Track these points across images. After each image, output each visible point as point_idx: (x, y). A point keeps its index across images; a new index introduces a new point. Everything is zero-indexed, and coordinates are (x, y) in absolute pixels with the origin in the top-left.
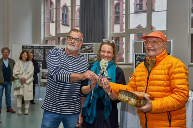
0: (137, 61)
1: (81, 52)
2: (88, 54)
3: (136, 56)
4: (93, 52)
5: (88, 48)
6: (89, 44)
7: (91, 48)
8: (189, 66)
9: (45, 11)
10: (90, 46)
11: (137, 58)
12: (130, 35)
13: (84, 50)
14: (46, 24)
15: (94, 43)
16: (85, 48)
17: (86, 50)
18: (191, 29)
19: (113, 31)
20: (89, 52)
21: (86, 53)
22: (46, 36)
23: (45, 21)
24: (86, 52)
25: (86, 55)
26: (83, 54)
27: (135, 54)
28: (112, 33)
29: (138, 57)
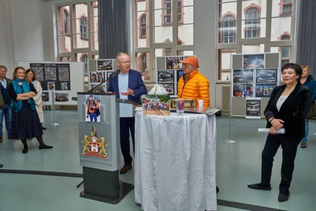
0: (160, 78)
1: (98, 70)
2: (106, 71)
3: (159, 73)
4: (111, 69)
5: (106, 65)
6: (107, 61)
7: (110, 65)
8: (217, 83)
9: (58, 23)
10: (108, 63)
11: (159, 76)
12: (156, 50)
13: (102, 67)
14: (59, 37)
15: (113, 60)
16: (103, 65)
17: (104, 67)
18: (218, 44)
19: (137, 45)
20: (107, 69)
21: (104, 71)
22: (60, 52)
23: (59, 35)
24: (104, 69)
25: (104, 72)
26: (100, 71)
27: (158, 71)
28: (135, 48)
29: (161, 74)
